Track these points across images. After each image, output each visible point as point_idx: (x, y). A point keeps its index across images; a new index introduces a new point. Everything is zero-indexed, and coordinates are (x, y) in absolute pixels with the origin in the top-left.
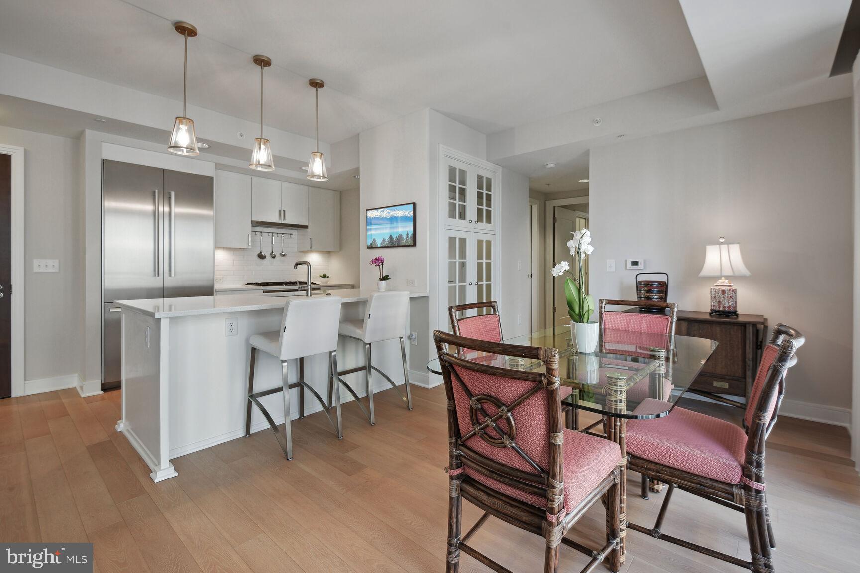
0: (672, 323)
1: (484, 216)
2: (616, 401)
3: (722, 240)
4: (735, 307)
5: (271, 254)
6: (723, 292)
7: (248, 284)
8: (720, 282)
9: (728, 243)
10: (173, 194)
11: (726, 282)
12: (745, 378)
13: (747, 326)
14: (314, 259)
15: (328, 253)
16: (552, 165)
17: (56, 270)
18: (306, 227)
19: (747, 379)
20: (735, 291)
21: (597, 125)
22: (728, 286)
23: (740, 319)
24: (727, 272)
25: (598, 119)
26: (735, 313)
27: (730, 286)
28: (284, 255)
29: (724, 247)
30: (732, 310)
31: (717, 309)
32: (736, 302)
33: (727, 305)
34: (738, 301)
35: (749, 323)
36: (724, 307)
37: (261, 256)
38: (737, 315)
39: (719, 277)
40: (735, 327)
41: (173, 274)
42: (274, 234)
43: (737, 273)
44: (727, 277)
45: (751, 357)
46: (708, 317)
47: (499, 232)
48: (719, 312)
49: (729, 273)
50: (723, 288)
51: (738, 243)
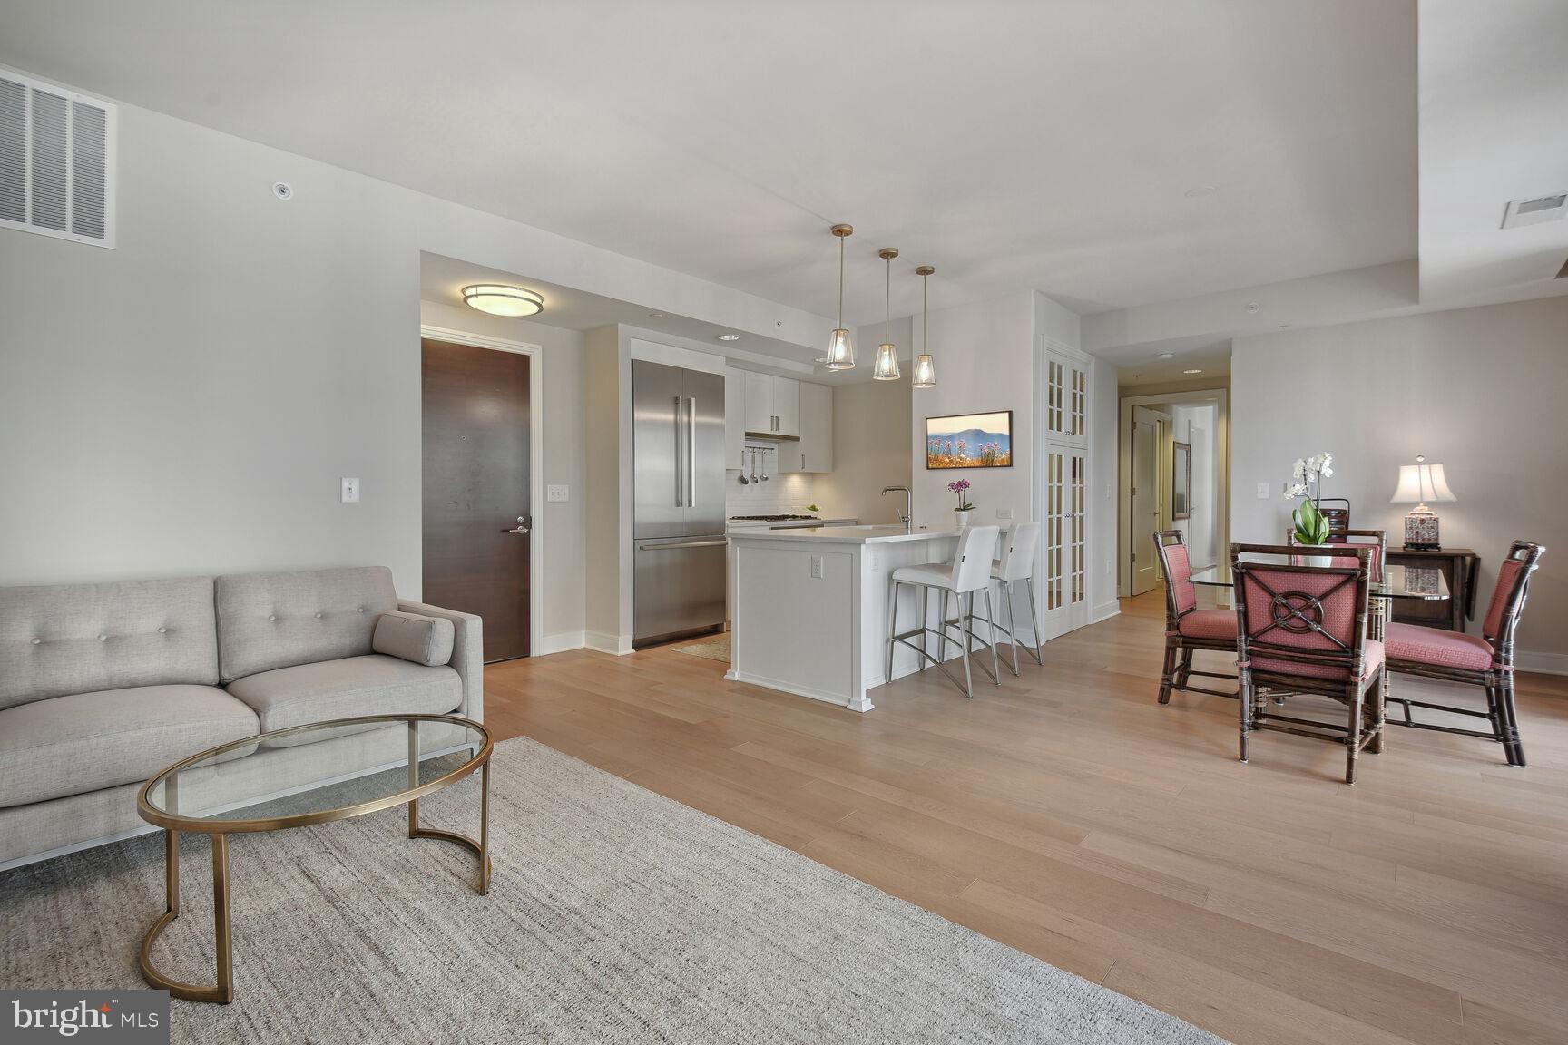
0: (1381, 552)
1: (1078, 424)
2: (1377, 609)
3: (1420, 459)
4: (1437, 539)
5: (753, 477)
6: (1423, 521)
7: (733, 518)
8: (1417, 510)
9: (1430, 462)
10: (693, 400)
11: (1426, 509)
12: (1452, 619)
13: (1455, 559)
14: (795, 483)
15: (811, 476)
16: (1169, 356)
17: (565, 498)
18: (798, 439)
19: (1455, 620)
20: (1436, 520)
21: (1252, 312)
22: (1428, 514)
23: (1442, 552)
24: (1430, 497)
25: (1254, 304)
26: (1436, 546)
27: (1431, 514)
28: (766, 479)
29: (1425, 468)
30: (1433, 542)
31: (1414, 542)
32: (1438, 533)
33: (1427, 536)
34: (1440, 532)
35: (1457, 556)
36: (1424, 539)
37: (743, 481)
38: (1439, 548)
39: (1417, 504)
40: (1440, 561)
41: (693, 505)
42: (755, 450)
43: (1442, 499)
44: (1426, 504)
45: (1459, 595)
46: (1402, 551)
47: (1091, 447)
48: (1417, 545)
49: (1432, 498)
50: (1423, 517)
51: (1441, 463)
